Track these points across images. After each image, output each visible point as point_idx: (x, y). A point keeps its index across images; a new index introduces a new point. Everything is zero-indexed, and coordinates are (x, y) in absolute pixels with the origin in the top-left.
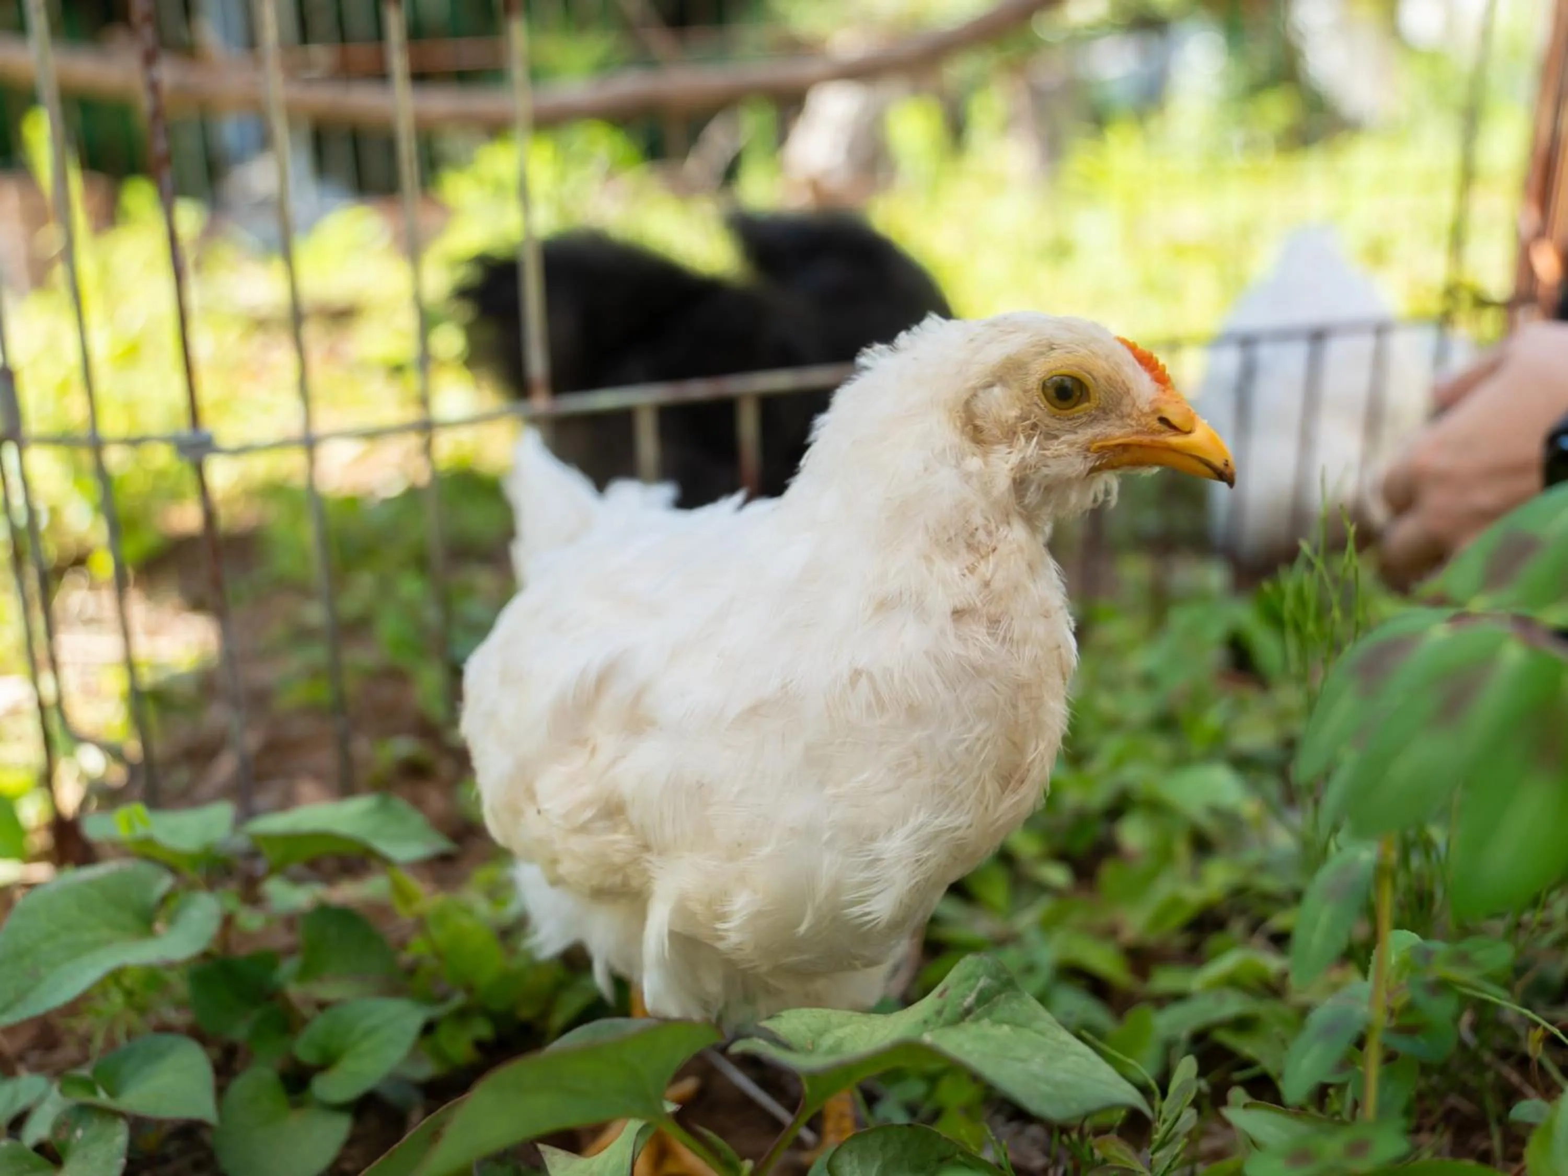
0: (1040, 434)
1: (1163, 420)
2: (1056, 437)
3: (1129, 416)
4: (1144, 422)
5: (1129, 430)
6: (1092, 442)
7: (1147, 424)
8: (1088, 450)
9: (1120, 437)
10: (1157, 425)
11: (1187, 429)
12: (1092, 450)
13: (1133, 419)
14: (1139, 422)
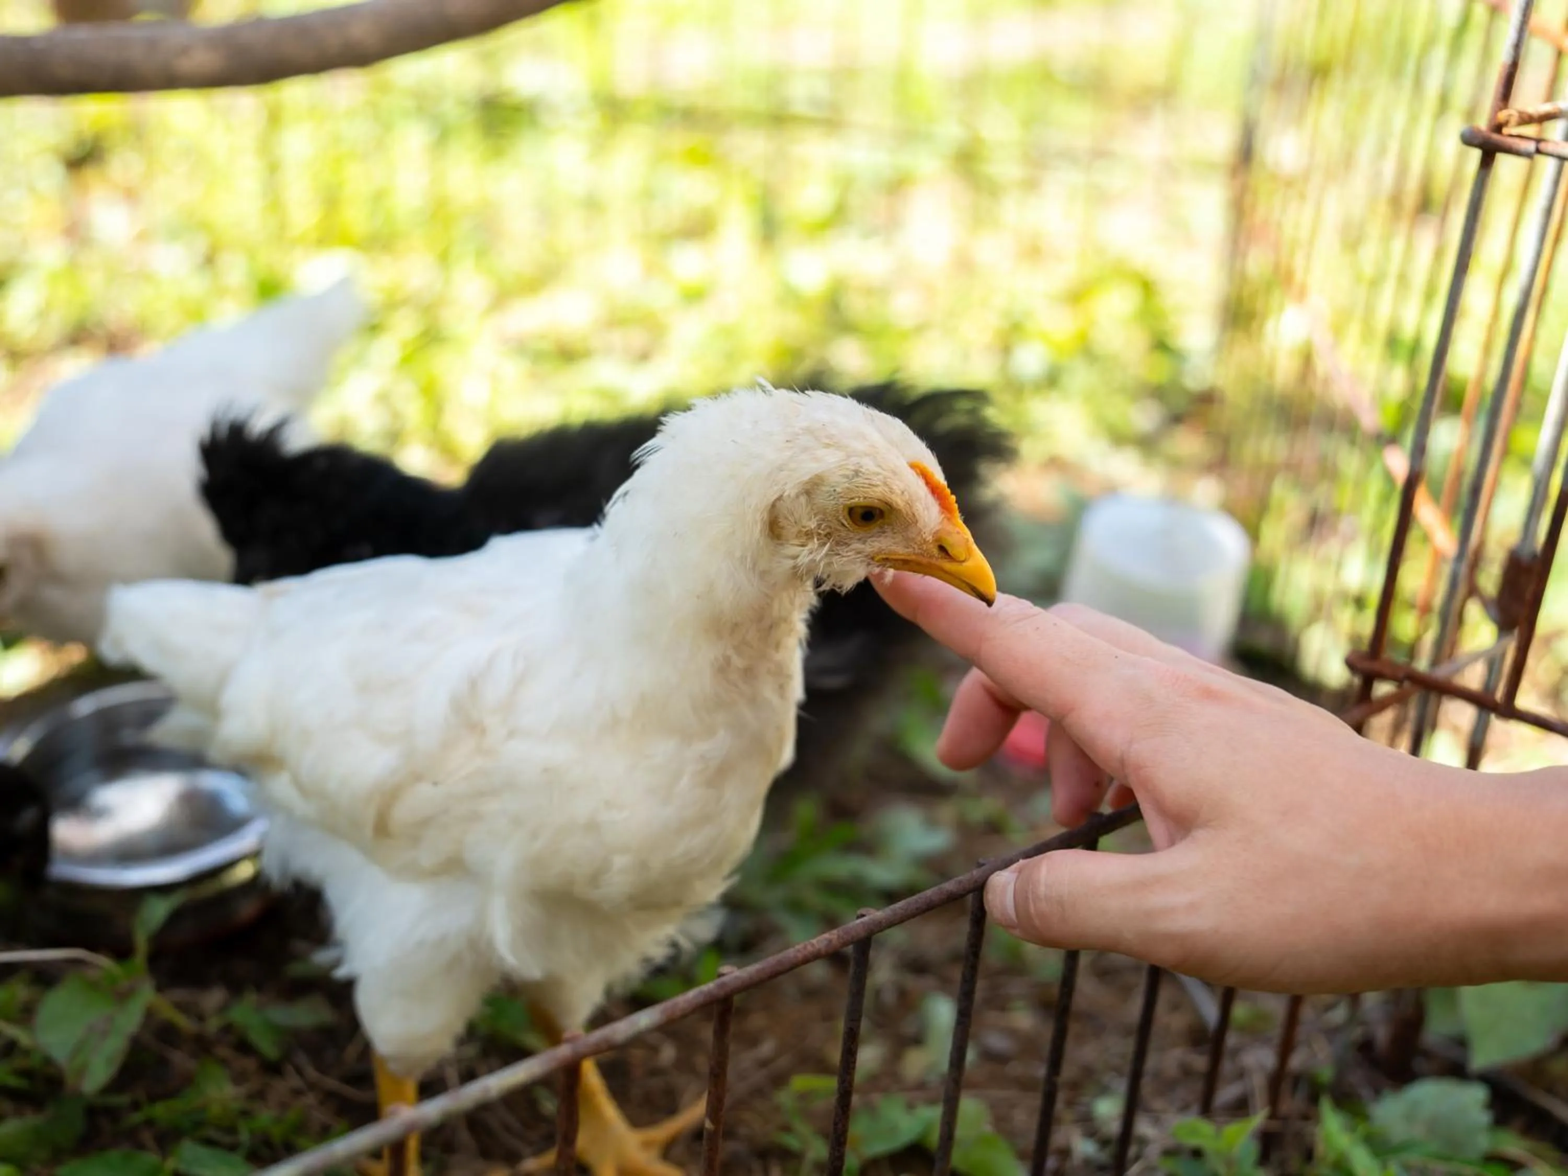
0: (833, 540)
1: (942, 549)
2: (847, 545)
3: (913, 539)
4: (925, 548)
5: (911, 550)
6: (878, 553)
7: (927, 550)
8: (873, 558)
9: (902, 555)
10: (935, 551)
11: (962, 559)
12: (876, 559)
13: (916, 543)
14: (921, 547)
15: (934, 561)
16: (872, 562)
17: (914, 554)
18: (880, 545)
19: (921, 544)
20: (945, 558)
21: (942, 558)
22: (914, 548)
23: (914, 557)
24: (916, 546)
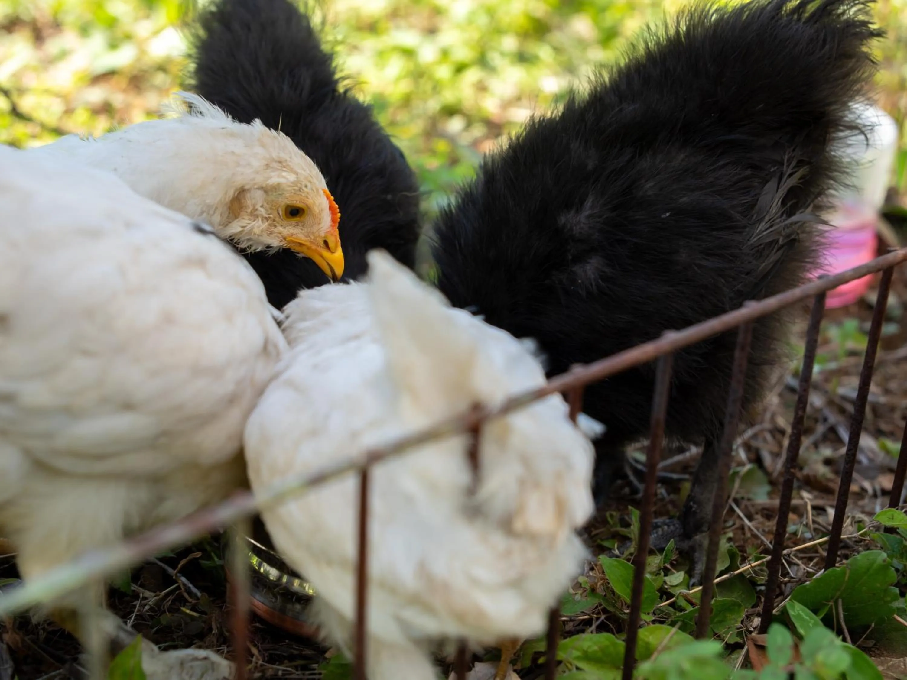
0: (269, 222)
1: (326, 242)
2: (275, 227)
3: (313, 233)
4: (318, 240)
5: (308, 239)
6: (289, 236)
8: (285, 238)
9: (302, 239)
11: (334, 251)
12: (287, 239)
13: (313, 235)
14: (315, 238)
15: (319, 249)
16: (284, 240)
17: (310, 241)
18: (293, 232)
19: (317, 237)
20: (325, 249)
21: (323, 248)
22: (311, 238)
23: (308, 244)
24: (312, 237)
